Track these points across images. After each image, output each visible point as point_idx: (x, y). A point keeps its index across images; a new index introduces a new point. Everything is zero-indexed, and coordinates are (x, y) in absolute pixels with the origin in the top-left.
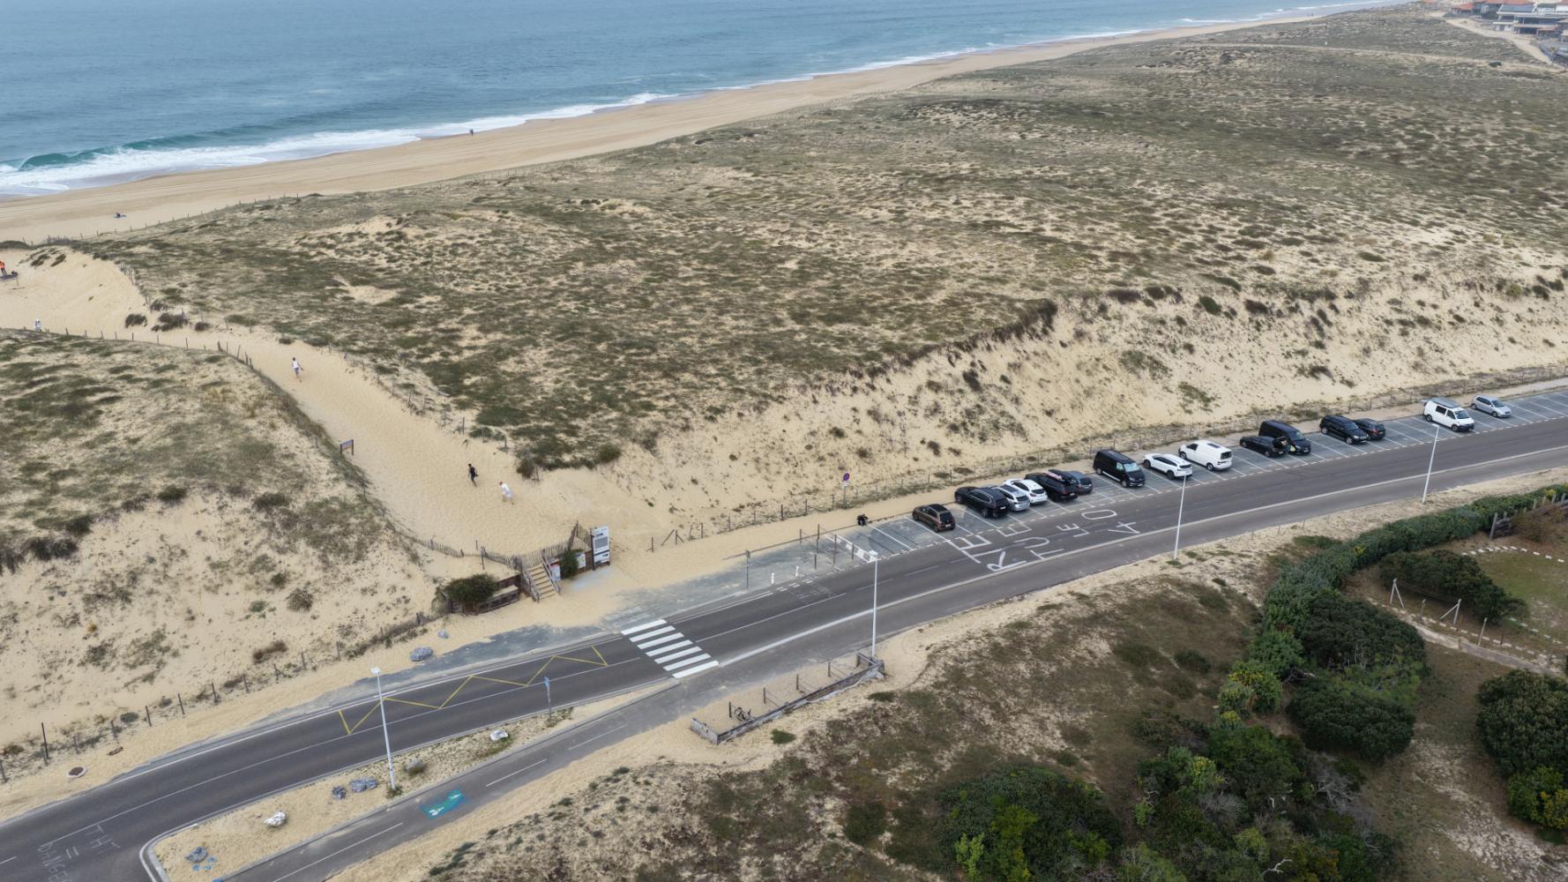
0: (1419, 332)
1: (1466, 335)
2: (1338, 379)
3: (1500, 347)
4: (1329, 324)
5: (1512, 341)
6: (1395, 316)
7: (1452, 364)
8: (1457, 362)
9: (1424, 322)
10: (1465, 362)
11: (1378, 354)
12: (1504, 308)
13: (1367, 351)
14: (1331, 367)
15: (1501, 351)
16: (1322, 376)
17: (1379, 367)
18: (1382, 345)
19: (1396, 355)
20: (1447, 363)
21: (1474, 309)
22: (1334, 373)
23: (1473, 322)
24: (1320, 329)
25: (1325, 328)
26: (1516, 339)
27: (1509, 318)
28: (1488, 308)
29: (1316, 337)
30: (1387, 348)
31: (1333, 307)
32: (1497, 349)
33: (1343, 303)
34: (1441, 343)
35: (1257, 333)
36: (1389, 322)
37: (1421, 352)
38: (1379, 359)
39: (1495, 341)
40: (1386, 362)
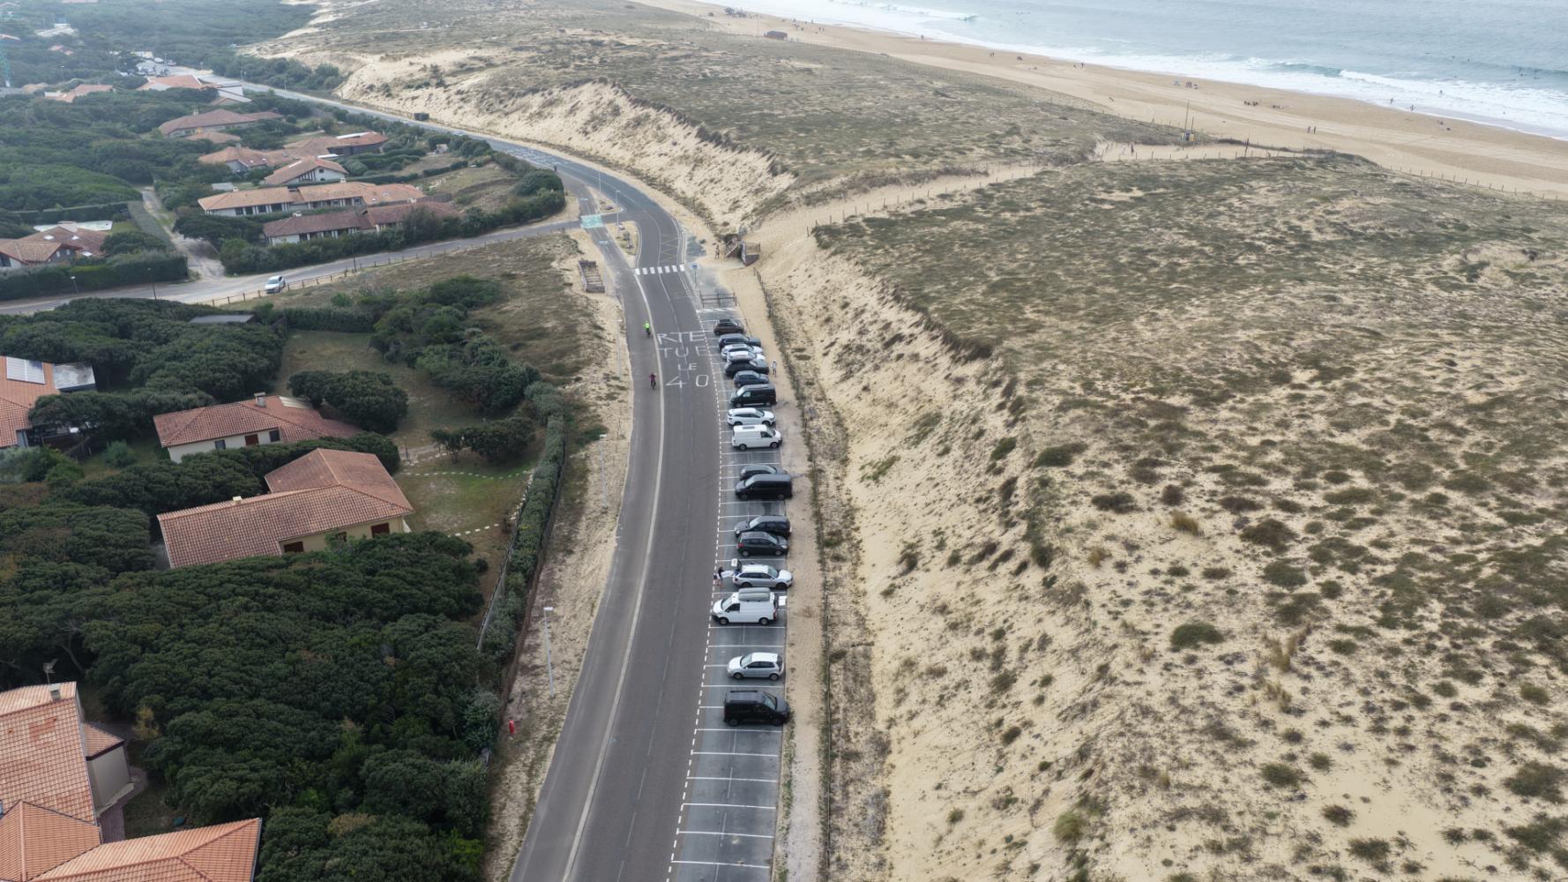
0: (983, 676)
1: (973, 743)
2: (898, 582)
3: (942, 793)
4: (993, 567)
5: (956, 817)
6: (1012, 644)
7: (913, 716)
8: (917, 723)
9: (1004, 683)
10: (916, 734)
11: (939, 623)
12: (1041, 816)
13: (943, 610)
14: (914, 574)
15: (932, 794)
16: (903, 566)
17: (915, 626)
18: (954, 627)
19: (934, 642)
20: (915, 708)
21: (1035, 761)
22: (908, 577)
23: (1001, 756)
24: (981, 557)
25: (986, 564)
26: (960, 828)
27: (1016, 824)
28: (1039, 788)
29: (967, 556)
30: (949, 634)
31: (1023, 567)
32: (939, 787)
33: (1034, 577)
34: (956, 707)
35: (970, 500)
36: (999, 635)
37: (938, 673)
38: (931, 625)
39: (956, 785)
40: (924, 634)
